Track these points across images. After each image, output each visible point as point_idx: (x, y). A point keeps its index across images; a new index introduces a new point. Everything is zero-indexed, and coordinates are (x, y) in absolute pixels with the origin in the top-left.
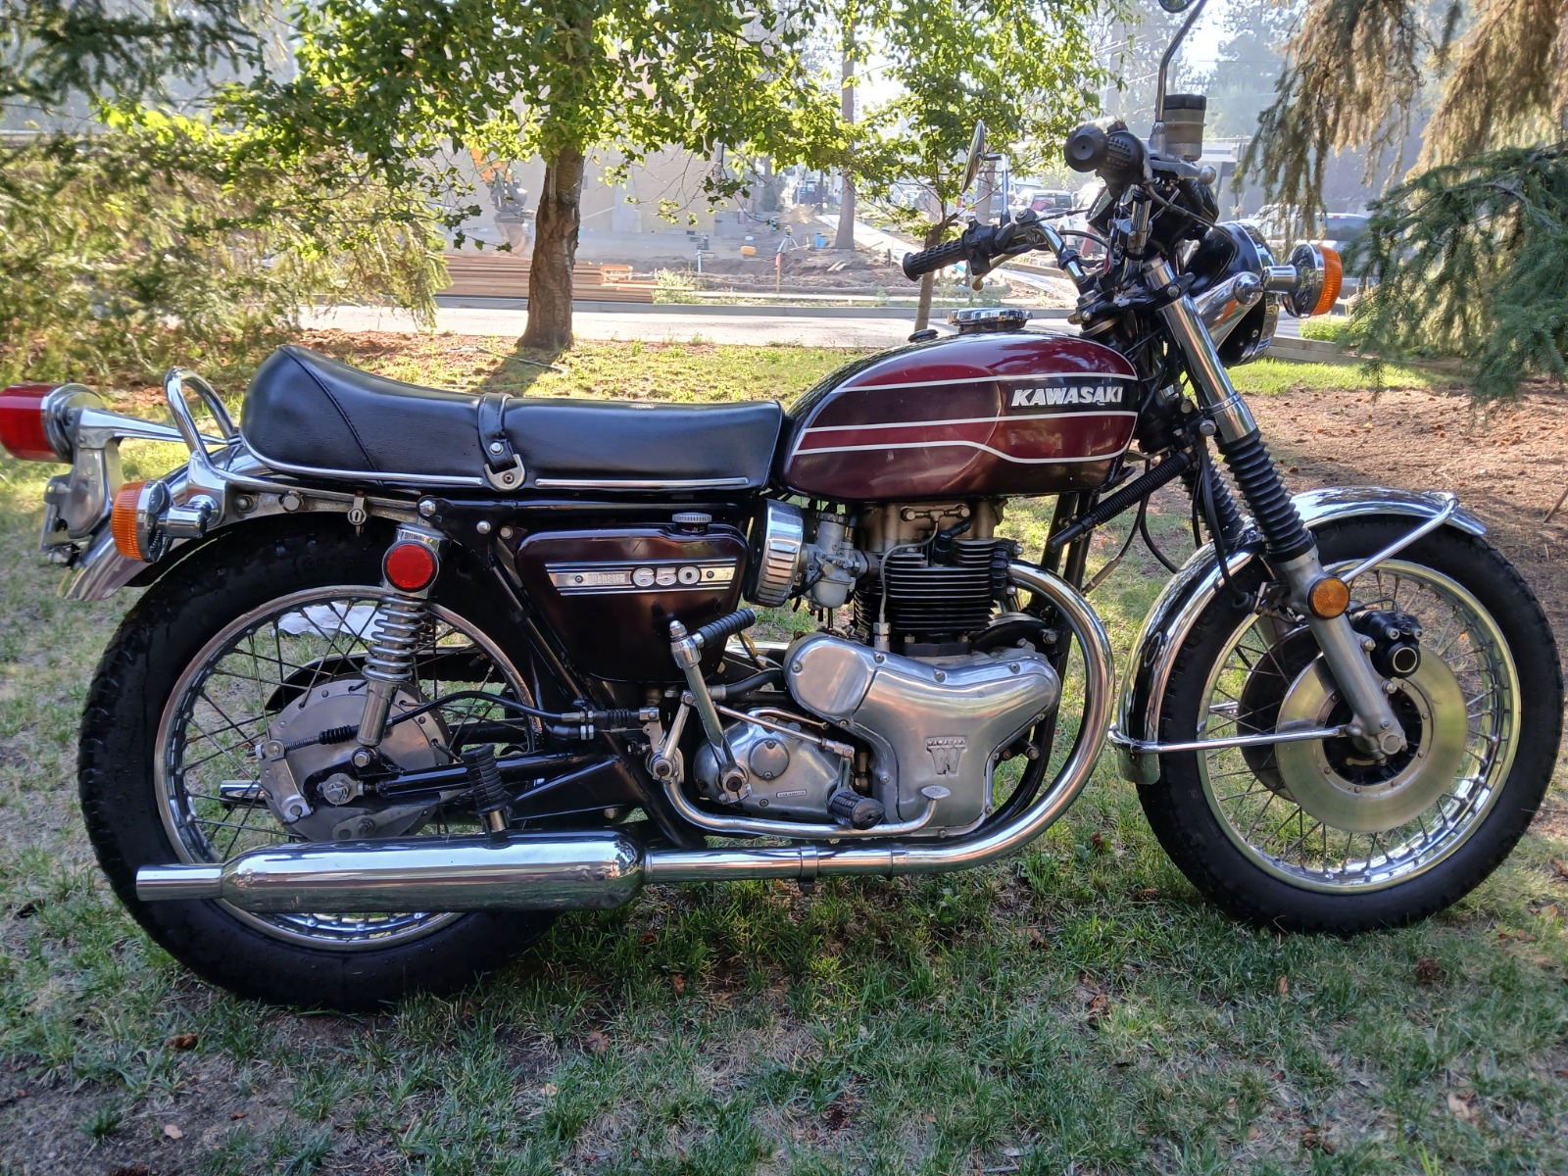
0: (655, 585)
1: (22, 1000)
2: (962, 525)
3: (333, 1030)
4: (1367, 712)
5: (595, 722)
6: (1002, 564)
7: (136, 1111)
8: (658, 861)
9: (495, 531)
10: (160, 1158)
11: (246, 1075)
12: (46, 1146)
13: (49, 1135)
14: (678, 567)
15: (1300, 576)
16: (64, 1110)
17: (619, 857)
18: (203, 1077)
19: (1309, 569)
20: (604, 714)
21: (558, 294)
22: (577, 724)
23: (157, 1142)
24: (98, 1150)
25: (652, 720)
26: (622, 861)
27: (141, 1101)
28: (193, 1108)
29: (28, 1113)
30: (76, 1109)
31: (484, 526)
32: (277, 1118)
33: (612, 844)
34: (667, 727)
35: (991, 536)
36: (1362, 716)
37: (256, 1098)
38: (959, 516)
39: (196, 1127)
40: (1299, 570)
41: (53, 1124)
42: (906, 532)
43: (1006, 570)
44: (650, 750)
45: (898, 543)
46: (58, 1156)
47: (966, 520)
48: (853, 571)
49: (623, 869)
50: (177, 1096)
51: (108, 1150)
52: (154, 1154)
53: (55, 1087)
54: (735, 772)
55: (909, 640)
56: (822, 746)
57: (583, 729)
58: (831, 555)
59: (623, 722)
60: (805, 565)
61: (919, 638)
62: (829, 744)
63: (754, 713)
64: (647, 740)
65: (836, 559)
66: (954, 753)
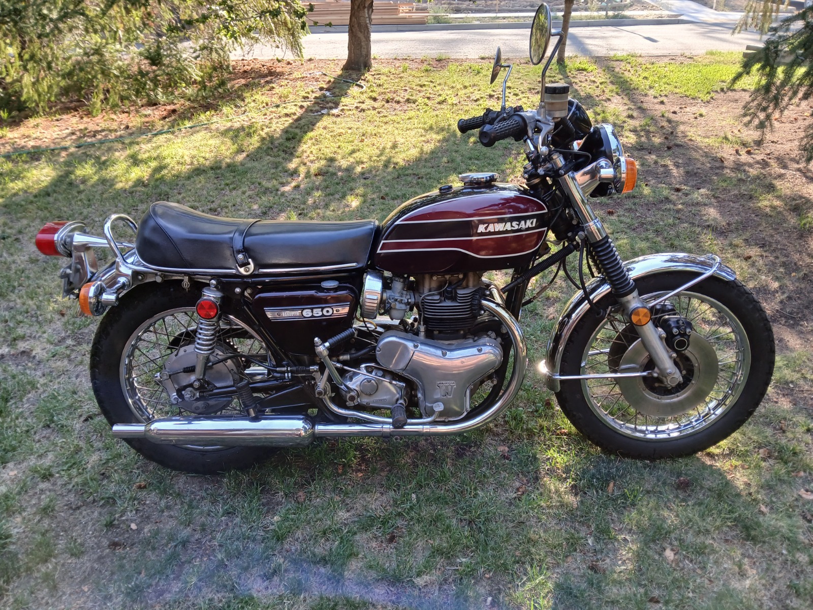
0: (313, 316)
1: (83, 462)
2: (459, 282)
3: (200, 482)
4: (662, 367)
5: (291, 372)
6: (477, 302)
7: (121, 516)
8: (320, 428)
9: (243, 292)
10: (128, 538)
11: (163, 503)
12: (89, 528)
13: (90, 523)
14: (323, 309)
15: (629, 305)
16: (96, 514)
17: (304, 427)
18: (148, 502)
19: (634, 301)
20: (294, 368)
21: (363, 39)
22: (284, 372)
23: (128, 531)
24: (107, 532)
25: (316, 371)
26: (305, 428)
27: (123, 513)
28: (142, 516)
29: (84, 513)
30: (100, 514)
31: (238, 290)
32: (172, 523)
33: (301, 422)
34: (322, 373)
36: (659, 368)
37: (166, 514)
38: (458, 277)
39: (142, 525)
40: (628, 302)
41: (92, 519)
42: (434, 284)
43: (479, 304)
44: (315, 383)
45: (430, 289)
46: (93, 534)
48: (408, 303)
49: (306, 432)
50: (137, 510)
51: (110, 533)
52: (126, 536)
53: (93, 503)
54: (352, 394)
55: (436, 333)
56: (391, 383)
57: (286, 375)
58: (397, 296)
59: (303, 372)
60: (385, 301)
61: (440, 332)
62: (394, 382)
63: (363, 366)
64: (314, 379)
65: (399, 298)
66: (450, 387)
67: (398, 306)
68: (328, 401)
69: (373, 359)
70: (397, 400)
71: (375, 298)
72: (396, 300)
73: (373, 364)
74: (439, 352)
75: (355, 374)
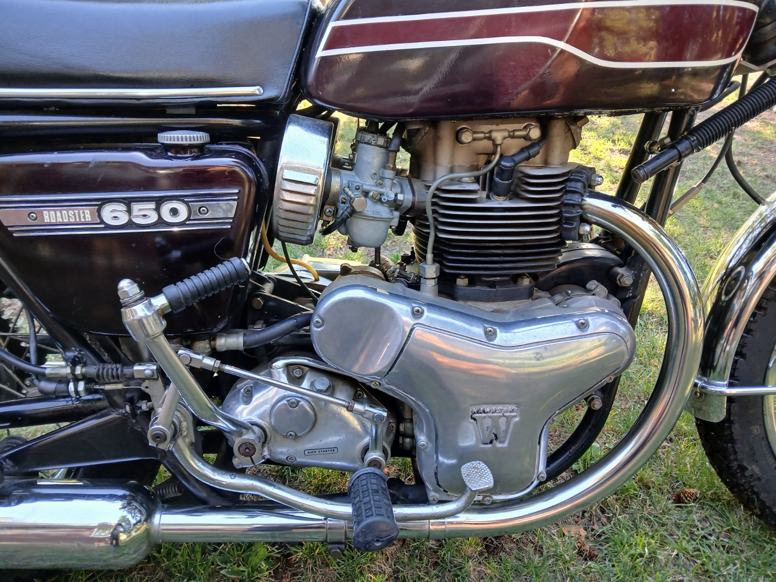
0: (130, 224)
2: (529, 150)
6: (576, 198)
14: (159, 202)
20: (93, 370)
22: (65, 380)
25: (150, 378)
26: (128, 521)
35: (564, 163)
38: (526, 138)
42: (462, 158)
43: (581, 206)
45: (452, 171)
47: (534, 144)
48: (395, 205)
54: (249, 436)
55: (462, 282)
56: (350, 409)
57: (71, 386)
58: (369, 184)
59: (117, 378)
60: (337, 195)
61: (473, 281)
62: (358, 407)
63: (280, 363)
64: (147, 397)
65: (374, 190)
66: (503, 421)
67: (370, 208)
68: (187, 454)
69: (305, 347)
70: (366, 450)
71: (311, 179)
72: (366, 194)
73: (304, 361)
74: (478, 330)
75: (259, 386)
